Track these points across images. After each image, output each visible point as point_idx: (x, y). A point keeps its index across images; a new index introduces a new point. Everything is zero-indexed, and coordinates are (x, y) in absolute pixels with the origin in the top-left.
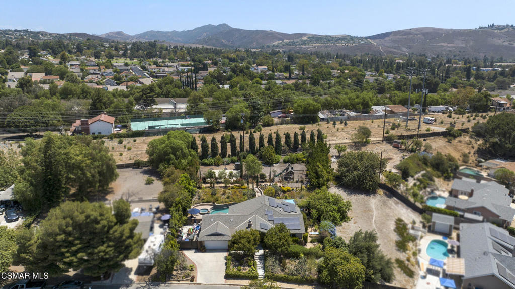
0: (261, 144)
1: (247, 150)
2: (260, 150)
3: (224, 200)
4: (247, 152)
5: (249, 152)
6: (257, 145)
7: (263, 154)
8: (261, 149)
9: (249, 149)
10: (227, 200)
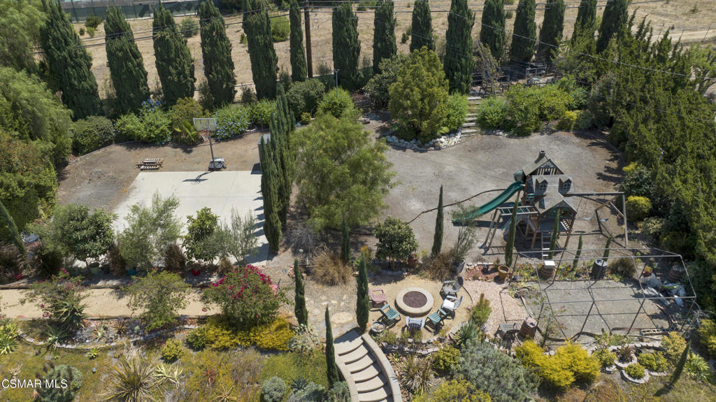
0: (384, 47)
1: (323, 70)
2: (377, 70)
4: (321, 79)
5: (329, 82)
6: (367, 50)
7: (391, 88)
8: (381, 66)
9: (331, 65)
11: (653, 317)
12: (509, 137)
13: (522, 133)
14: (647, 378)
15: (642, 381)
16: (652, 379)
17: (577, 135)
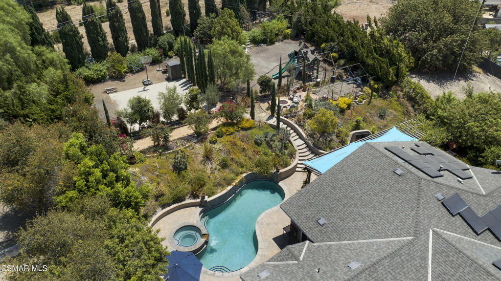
1: (167, 28)
3: (219, 175)
10: (227, 173)
11: (356, 88)
12: (267, 45)
13: (272, 43)
14: (364, 102)
15: (363, 103)
16: (365, 102)
17: (292, 40)
